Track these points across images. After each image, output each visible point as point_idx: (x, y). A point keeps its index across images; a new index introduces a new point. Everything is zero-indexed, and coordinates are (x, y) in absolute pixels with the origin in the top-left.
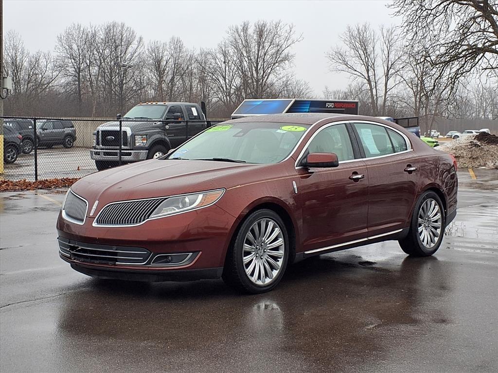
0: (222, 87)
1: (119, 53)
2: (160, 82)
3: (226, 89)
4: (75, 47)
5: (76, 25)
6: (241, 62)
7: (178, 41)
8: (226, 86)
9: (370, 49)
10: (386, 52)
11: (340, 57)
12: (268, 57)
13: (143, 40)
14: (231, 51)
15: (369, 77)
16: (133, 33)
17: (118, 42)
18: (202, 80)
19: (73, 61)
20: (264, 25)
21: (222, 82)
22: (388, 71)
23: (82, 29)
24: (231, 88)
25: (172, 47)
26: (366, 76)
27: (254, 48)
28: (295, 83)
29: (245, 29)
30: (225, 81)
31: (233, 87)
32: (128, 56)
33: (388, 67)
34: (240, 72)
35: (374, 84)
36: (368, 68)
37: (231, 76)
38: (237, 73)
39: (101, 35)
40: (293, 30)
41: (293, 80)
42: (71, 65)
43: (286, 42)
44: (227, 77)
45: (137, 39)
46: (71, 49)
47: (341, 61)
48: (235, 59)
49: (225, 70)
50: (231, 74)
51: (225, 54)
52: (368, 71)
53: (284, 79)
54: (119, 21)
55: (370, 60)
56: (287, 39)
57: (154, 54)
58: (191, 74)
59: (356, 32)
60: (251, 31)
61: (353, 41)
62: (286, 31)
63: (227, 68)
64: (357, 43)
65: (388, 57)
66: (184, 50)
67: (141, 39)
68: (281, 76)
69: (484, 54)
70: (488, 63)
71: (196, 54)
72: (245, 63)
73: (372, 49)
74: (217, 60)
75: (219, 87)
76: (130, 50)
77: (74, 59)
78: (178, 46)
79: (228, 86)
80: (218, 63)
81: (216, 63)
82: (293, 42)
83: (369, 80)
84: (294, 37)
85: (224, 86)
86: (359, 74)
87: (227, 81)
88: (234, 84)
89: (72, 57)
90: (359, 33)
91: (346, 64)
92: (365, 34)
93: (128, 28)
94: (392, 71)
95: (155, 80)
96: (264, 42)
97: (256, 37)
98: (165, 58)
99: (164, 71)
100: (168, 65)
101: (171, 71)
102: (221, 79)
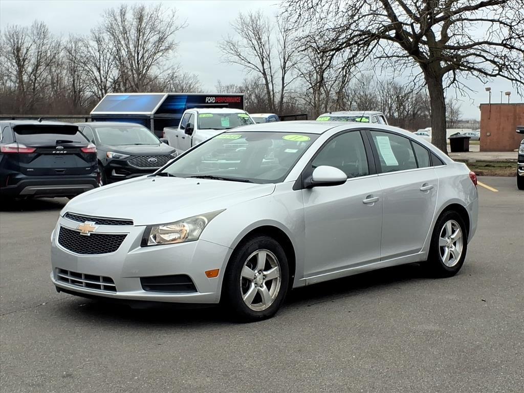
0: (96, 79)
2: (20, 73)
3: (101, 82)
6: (118, 50)
7: (43, 26)
8: (101, 79)
9: (264, 38)
10: (282, 43)
11: (232, 47)
12: (150, 45)
14: (106, 36)
15: (264, 70)
18: (73, 71)
20: (143, 9)
21: (97, 74)
22: (285, 63)
24: (107, 80)
25: (35, 32)
26: (261, 69)
27: (133, 34)
28: (182, 76)
29: (123, 14)
30: (99, 72)
31: (109, 79)
33: (284, 59)
34: (117, 62)
35: (270, 77)
36: (263, 59)
37: (107, 66)
38: (113, 63)
40: (176, 15)
41: (180, 73)
43: (168, 28)
44: (101, 68)
47: (233, 52)
48: (111, 46)
49: (100, 59)
50: (107, 64)
51: (99, 41)
52: (263, 63)
53: (169, 71)
55: (264, 51)
56: (170, 25)
57: (12, 40)
58: (59, 65)
59: (248, 20)
60: (130, 16)
61: (245, 29)
62: (169, 16)
63: (102, 58)
64: (250, 32)
65: (285, 47)
66: (49, 35)
68: (166, 68)
69: (378, 41)
70: (383, 52)
71: (64, 41)
72: (123, 51)
73: (267, 39)
74: (90, 48)
75: (93, 80)
78: (41, 32)
79: (103, 78)
80: (92, 52)
81: (89, 52)
82: (177, 29)
83: (264, 74)
84: (177, 22)
85: (98, 78)
86: (254, 67)
87: (102, 71)
88: (111, 76)
90: (253, 21)
91: (239, 55)
92: (258, 22)
94: (289, 64)
95: (14, 70)
96: (145, 28)
97: (135, 23)
98: (26, 45)
99: (24, 60)
100: (29, 53)
101: (33, 60)
102: (95, 70)
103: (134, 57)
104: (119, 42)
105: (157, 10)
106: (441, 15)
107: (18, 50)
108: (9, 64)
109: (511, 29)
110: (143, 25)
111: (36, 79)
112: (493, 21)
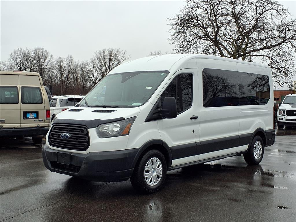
0: (92, 79)
1: (41, 63)
2: (62, 76)
3: (94, 80)
4: (19, 59)
5: (19, 49)
6: (101, 68)
7: (71, 57)
12: (114, 65)
13: (53, 56)
14: (97, 62)
16: (48, 53)
17: (41, 57)
18: (83, 76)
19: (17, 66)
20: (112, 51)
21: (92, 77)
23: (22, 50)
24: (96, 80)
25: (68, 60)
27: (108, 61)
29: (104, 52)
30: (94, 76)
31: (98, 79)
32: (46, 64)
34: (101, 72)
38: (99, 72)
39: (32, 54)
40: (125, 53)
42: (16, 68)
43: (122, 59)
44: (94, 75)
45: (50, 56)
46: (17, 60)
48: (98, 66)
50: (97, 73)
51: (94, 64)
54: (41, 47)
56: (123, 57)
57: (58, 63)
58: (78, 73)
60: (106, 53)
62: (122, 53)
63: (95, 70)
66: (74, 61)
67: (52, 56)
71: (80, 63)
72: (103, 68)
74: (90, 66)
75: (91, 79)
76: (46, 61)
77: (18, 65)
78: (71, 60)
79: (95, 79)
80: (91, 68)
81: (89, 68)
82: (126, 59)
84: (126, 56)
85: (93, 79)
87: (95, 76)
88: (98, 78)
89: (17, 64)
93: (45, 50)
95: (59, 75)
96: (112, 59)
97: (109, 56)
98: (64, 65)
99: (63, 71)
100: (65, 69)
101: (67, 71)
102: (92, 76)
103: (108, 70)
104: (102, 64)
105: (118, 51)
106: (242, 53)
107: (61, 67)
108: (57, 73)
109: (271, 59)
110: (112, 57)
111: (68, 79)
112: (263, 56)
